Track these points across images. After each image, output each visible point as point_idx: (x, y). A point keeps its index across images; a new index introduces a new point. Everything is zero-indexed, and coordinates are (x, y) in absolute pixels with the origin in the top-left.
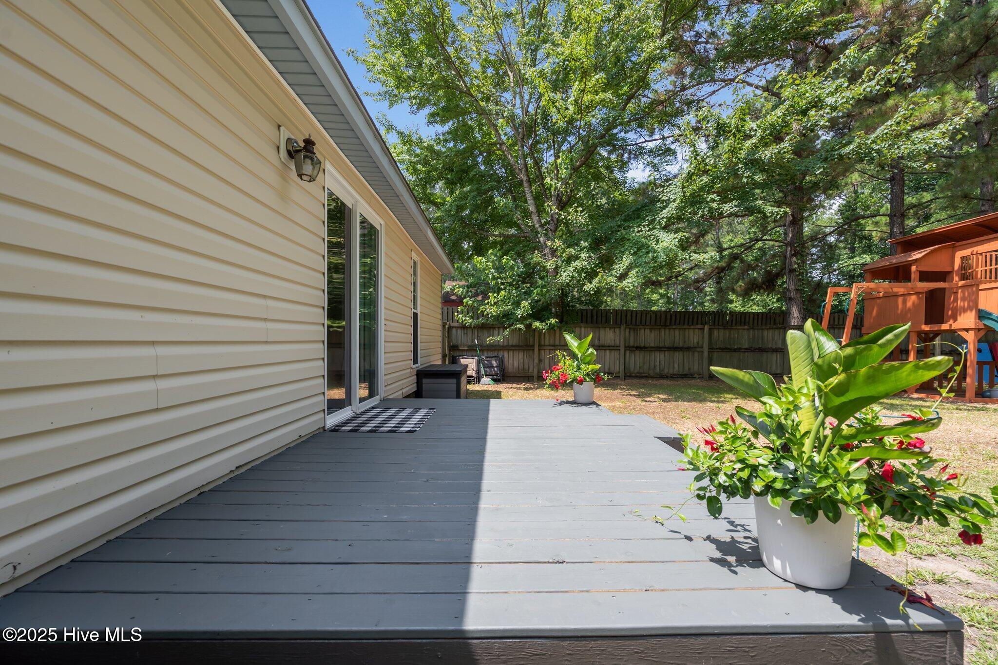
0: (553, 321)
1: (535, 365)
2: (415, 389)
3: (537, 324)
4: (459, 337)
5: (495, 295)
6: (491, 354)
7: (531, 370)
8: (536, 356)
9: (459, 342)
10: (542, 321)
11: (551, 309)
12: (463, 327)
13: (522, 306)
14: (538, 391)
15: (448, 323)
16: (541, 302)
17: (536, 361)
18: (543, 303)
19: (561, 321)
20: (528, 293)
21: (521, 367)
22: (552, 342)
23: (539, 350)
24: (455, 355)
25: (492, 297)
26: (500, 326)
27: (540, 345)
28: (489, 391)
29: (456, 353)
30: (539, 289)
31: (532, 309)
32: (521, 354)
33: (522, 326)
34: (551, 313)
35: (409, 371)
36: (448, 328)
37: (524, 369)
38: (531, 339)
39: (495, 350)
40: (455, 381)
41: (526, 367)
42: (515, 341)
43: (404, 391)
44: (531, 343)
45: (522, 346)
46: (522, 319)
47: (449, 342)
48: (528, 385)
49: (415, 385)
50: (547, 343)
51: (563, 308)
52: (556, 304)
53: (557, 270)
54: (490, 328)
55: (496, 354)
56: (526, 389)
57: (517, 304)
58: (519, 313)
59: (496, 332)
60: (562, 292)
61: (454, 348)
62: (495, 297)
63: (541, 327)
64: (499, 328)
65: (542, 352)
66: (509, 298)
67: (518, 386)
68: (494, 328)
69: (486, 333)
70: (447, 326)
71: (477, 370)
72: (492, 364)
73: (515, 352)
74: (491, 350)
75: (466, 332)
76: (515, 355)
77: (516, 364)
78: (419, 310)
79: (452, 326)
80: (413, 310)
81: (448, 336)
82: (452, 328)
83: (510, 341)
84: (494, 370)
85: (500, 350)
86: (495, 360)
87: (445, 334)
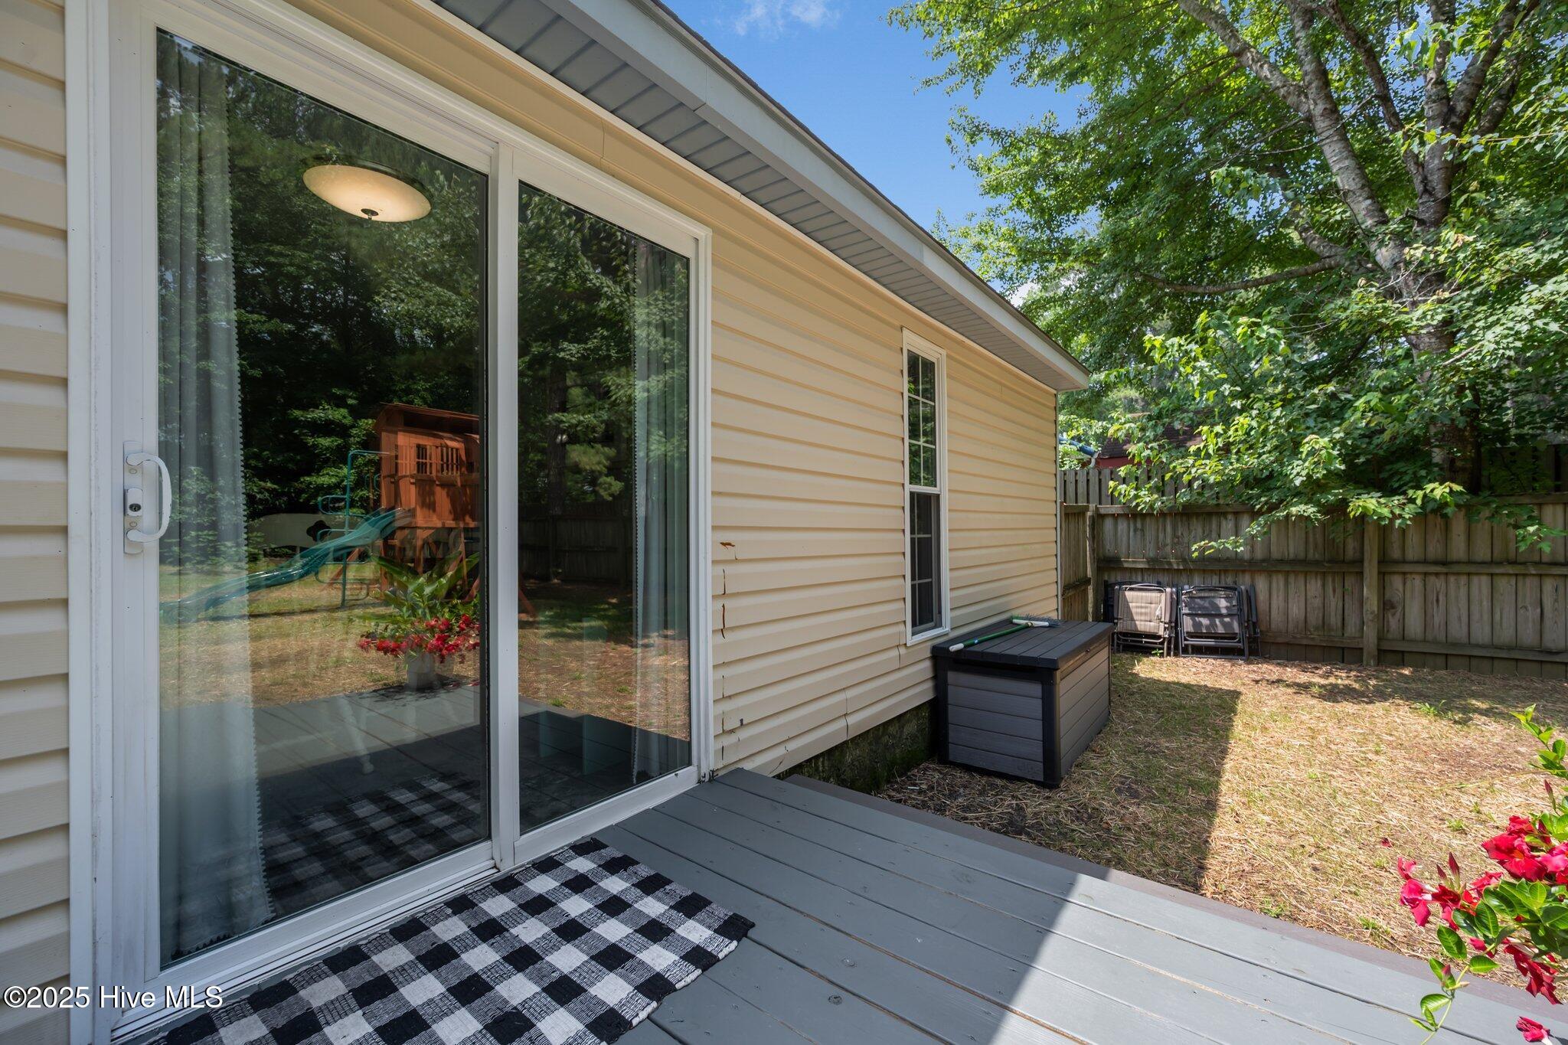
0: (1439, 491)
1: (1367, 617)
2: (929, 696)
3: (1370, 503)
4: (1121, 539)
5: (1219, 429)
6: (1214, 581)
7: (1351, 630)
8: (1370, 593)
9: (1124, 549)
10: (1389, 492)
11: (1429, 454)
12: (1133, 515)
13: (1305, 449)
14: (1378, 708)
15: (1092, 506)
16: (1386, 436)
17: (1372, 603)
18: (1394, 438)
19: (1474, 487)
20: (1331, 413)
21: (1314, 619)
22: (1434, 550)
23: (1382, 575)
24: (1112, 580)
25: (1209, 437)
26: (1240, 508)
27: (1384, 561)
28: (1199, 688)
29: (1113, 577)
30: (1374, 398)
31: (1345, 458)
32: (1314, 586)
33: (1310, 510)
34: (1428, 465)
35: (894, 653)
36: (1092, 517)
37: (1324, 624)
38: (1351, 545)
39: (1226, 571)
40: (1036, 689)
41: (1334, 620)
42: (1294, 547)
43: (852, 720)
44: (1351, 552)
45: (1317, 563)
46: (1312, 488)
47: (1093, 550)
48: (1342, 678)
49: (929, 685)
50: (1411, 554)
51: (1478, 446)
52: (1452, 435)
53: (1447, 332)
54: (1210, 514)
55: (1229, 580)
56: (1332, 694)
57: (1291, 447)
58: (1298, 471)
59: (1228, 524)
60: (1476, 399)
61: (1107, 563)
62: (1217, 435)
63: (1385, 512)
64: (1236, 514)
65: (1397, 581)
66: (1265, 432)
67: (1303, 678)
68: (1225, 514)
69: (1197, 526)
70: (1089, 514)
71: (1170, 622)
72: (1218, 608)
73: (1292, 579)
74: (1212, 571)
75: (1139, 525)
76: (1292, 586)
77: (1296, 610)
78: (944, 486)
79: (1102, 511)
80: (909, 488)
81: (1093, 537)
82: (1102, 517)
83: (1273, 548)
84: (1224, 624)
85: (1244, 571)
86: (1227, 598)
87: (1085, 532)
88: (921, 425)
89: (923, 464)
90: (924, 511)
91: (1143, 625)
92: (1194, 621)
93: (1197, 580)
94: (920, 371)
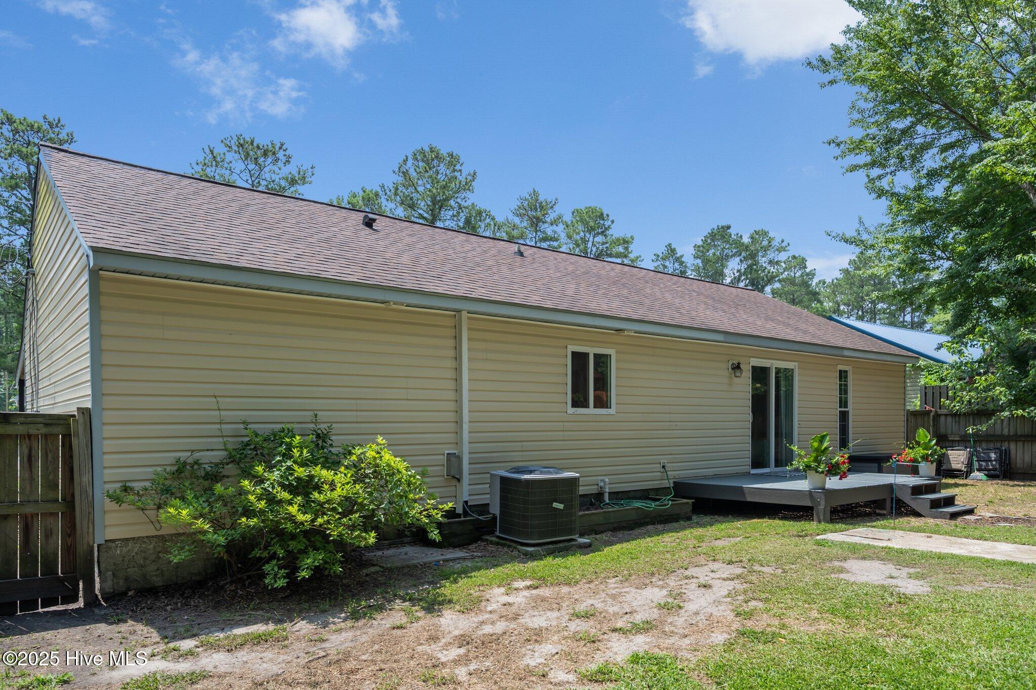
6: (991, 445)
12: (954, 414)
15: (934, 410)
29: (944, 444)
36: (934, 416)
39: (997, 441)
47: (934, 431)
55: (996, 445)
61: (941, 438)
70: (932, 414)
71: (968, 464)
72: (991, 458)
73: (1026, 443)
74: (991, 441)
75: (957, 419)
76: (1026, 446)
77: (1027, 458)
78: (850, 408)
79: (939, 413)
80: (839, 409)
81: (934, 425)
82: (940, 415)
83: (1018, 430)
84: (992, 465)
85: (1005, 441)
86: (995, 453)
87: (929, 422)
88: (843, 390)
89: (843, 403)
90: (844, 416)
91: (955, 466)
92: (979, 464)
93: (984, 445)
94: (843, 375)
